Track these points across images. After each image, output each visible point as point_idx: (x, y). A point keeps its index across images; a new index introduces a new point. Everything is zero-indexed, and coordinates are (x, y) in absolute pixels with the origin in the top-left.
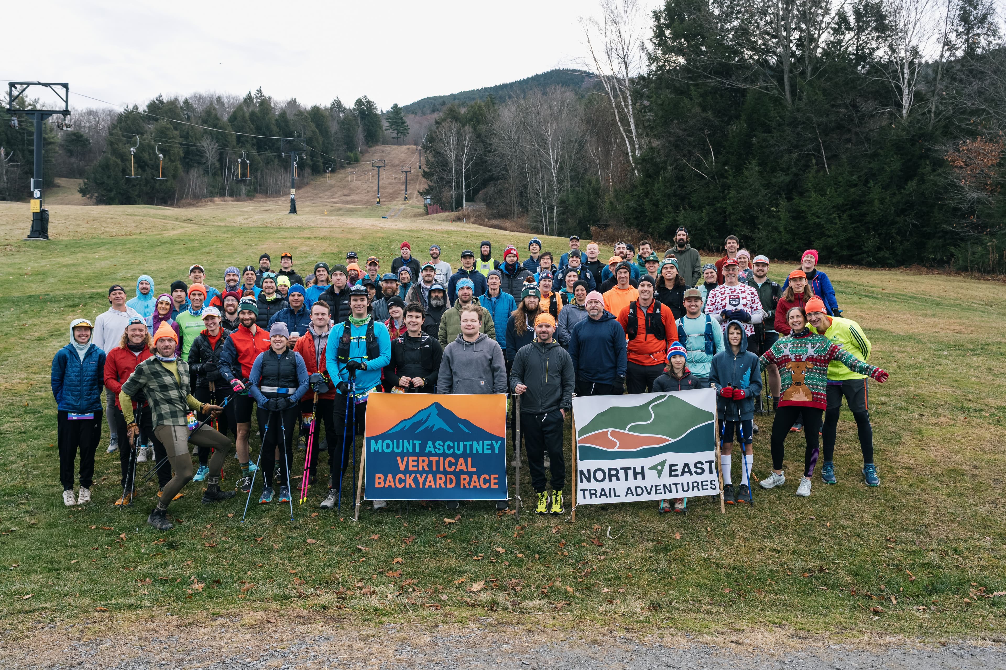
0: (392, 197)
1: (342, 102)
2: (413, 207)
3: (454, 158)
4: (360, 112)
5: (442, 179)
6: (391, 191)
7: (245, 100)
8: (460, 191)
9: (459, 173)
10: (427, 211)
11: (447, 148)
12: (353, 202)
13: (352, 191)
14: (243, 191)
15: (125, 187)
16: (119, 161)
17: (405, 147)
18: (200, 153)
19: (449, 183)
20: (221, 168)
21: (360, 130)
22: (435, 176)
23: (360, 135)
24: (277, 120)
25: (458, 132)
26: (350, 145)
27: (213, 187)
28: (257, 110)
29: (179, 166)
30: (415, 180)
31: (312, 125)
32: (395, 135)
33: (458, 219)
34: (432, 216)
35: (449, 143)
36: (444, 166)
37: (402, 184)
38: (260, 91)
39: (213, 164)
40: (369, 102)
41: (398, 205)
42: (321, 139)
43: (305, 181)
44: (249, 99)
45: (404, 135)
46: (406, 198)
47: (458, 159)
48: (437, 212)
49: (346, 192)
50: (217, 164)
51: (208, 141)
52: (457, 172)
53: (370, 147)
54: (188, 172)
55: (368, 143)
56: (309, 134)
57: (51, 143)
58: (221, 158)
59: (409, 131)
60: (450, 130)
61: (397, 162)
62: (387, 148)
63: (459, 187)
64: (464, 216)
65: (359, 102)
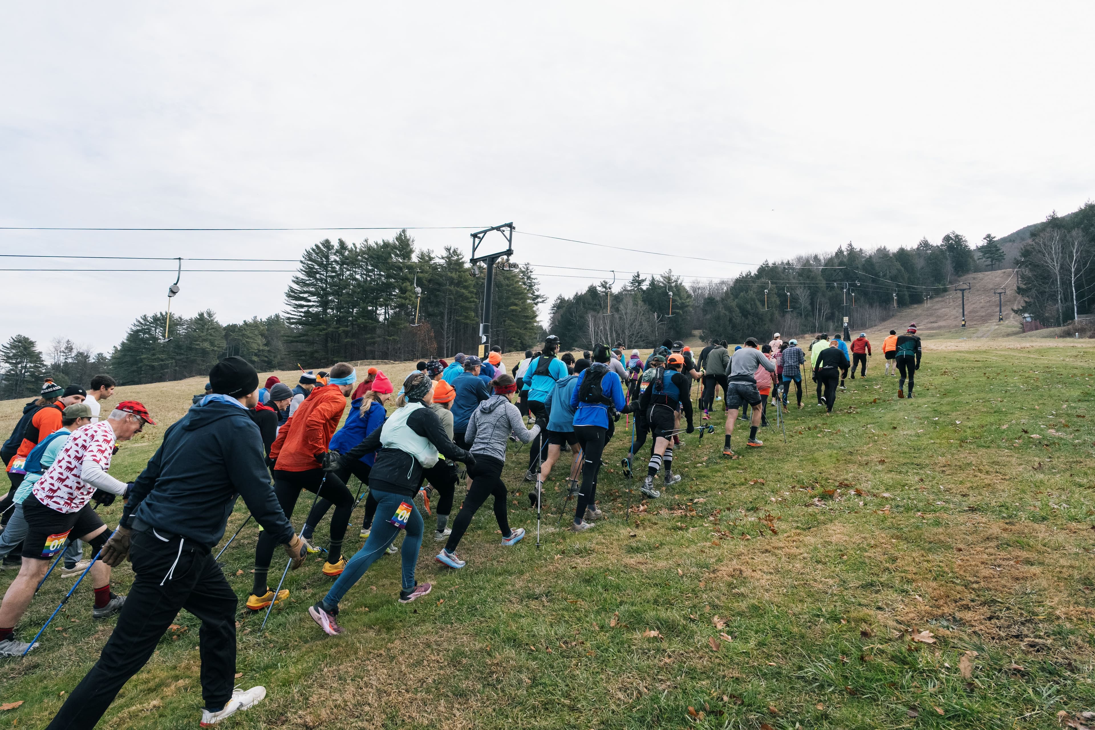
0: (985, 319)
1: (929, 241)
2: (1008, 327)
3: (1058, 268)
4: (948, 247)
5: (1043, 293)
6: (984, 314)
7: (837, 254)
8: (1069, 304)
9: (1066, 284)
10: (1025, 328)
11: (1047, 258)
12: (940, 328)
13: (940, 318)
14: (831, 327)
15: (731, 332)
16: (727, 313)
17: (999, 271)
18: (795, 299)
19: (1053, 297)
20: (813, 310)
21: (949, 262)
22: (1033, 291)
23: (949, 267)
24: (864, 265)
25: (1063, 239)
26: (938, 276)
27: (805, 326)
28: (845, 260)
29: (777, 312)
30: (1011, 301)
31: (898, 265)
32: (989, 262)
33: (1068, 334)
34: (1029, 333)
35: (1050, 253)
36: (1045, 278)
37: (996, 306)
38: (851, 245)
39: (805, 308)
40: (957, 236)
41: (993, 326)
42: (906, 276)
43: (891, 313)
44: (840, 252)
45: (999, 261)
46: (1001, 319)
47: (1065, 269)
48: (1037, 329)
49: (932, 319)
50: (809, 307)
51: (801, 290)
52: (1063, 283)
53: (959, 276)
54: (784, 316)
55: (957, 273)
56: (894, 272)
57: (687, 306)
58: (812, 303)
59: (1005, 257)
60: (1051, 238)
61: (991, 286)
62: (980, 275)
63: (1067, 298)
64: (1077, 330)
65: (947, 238)
